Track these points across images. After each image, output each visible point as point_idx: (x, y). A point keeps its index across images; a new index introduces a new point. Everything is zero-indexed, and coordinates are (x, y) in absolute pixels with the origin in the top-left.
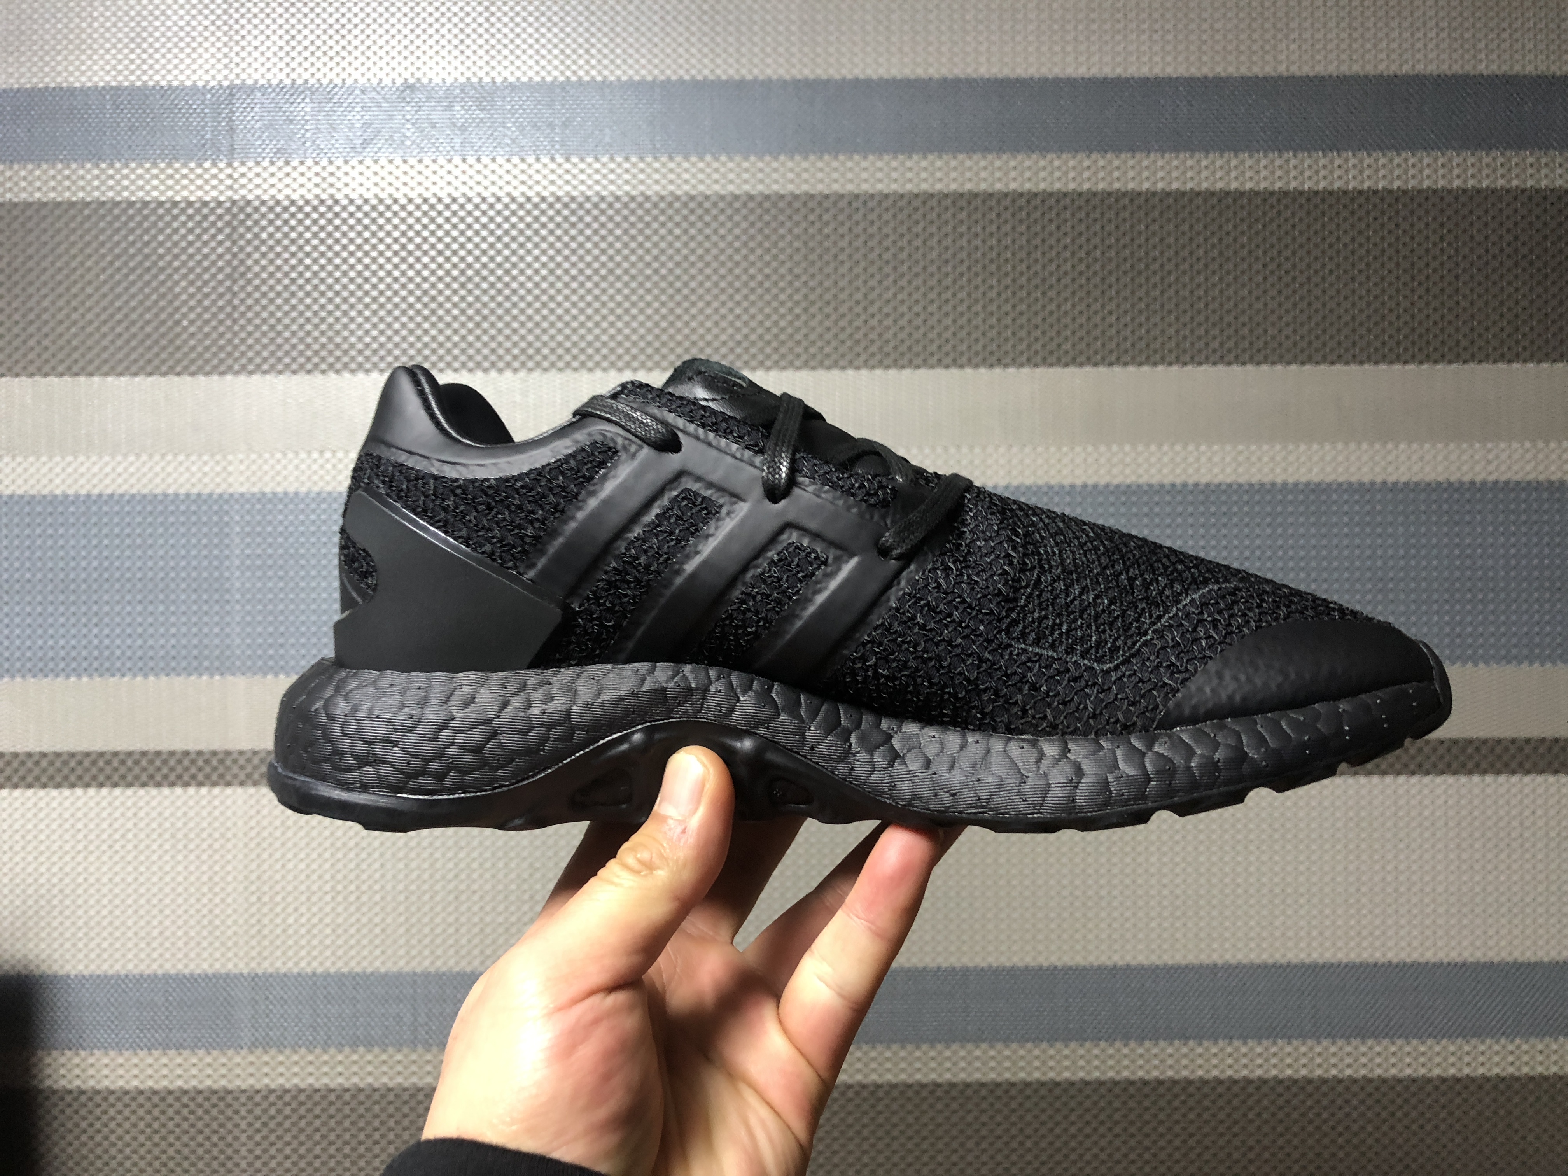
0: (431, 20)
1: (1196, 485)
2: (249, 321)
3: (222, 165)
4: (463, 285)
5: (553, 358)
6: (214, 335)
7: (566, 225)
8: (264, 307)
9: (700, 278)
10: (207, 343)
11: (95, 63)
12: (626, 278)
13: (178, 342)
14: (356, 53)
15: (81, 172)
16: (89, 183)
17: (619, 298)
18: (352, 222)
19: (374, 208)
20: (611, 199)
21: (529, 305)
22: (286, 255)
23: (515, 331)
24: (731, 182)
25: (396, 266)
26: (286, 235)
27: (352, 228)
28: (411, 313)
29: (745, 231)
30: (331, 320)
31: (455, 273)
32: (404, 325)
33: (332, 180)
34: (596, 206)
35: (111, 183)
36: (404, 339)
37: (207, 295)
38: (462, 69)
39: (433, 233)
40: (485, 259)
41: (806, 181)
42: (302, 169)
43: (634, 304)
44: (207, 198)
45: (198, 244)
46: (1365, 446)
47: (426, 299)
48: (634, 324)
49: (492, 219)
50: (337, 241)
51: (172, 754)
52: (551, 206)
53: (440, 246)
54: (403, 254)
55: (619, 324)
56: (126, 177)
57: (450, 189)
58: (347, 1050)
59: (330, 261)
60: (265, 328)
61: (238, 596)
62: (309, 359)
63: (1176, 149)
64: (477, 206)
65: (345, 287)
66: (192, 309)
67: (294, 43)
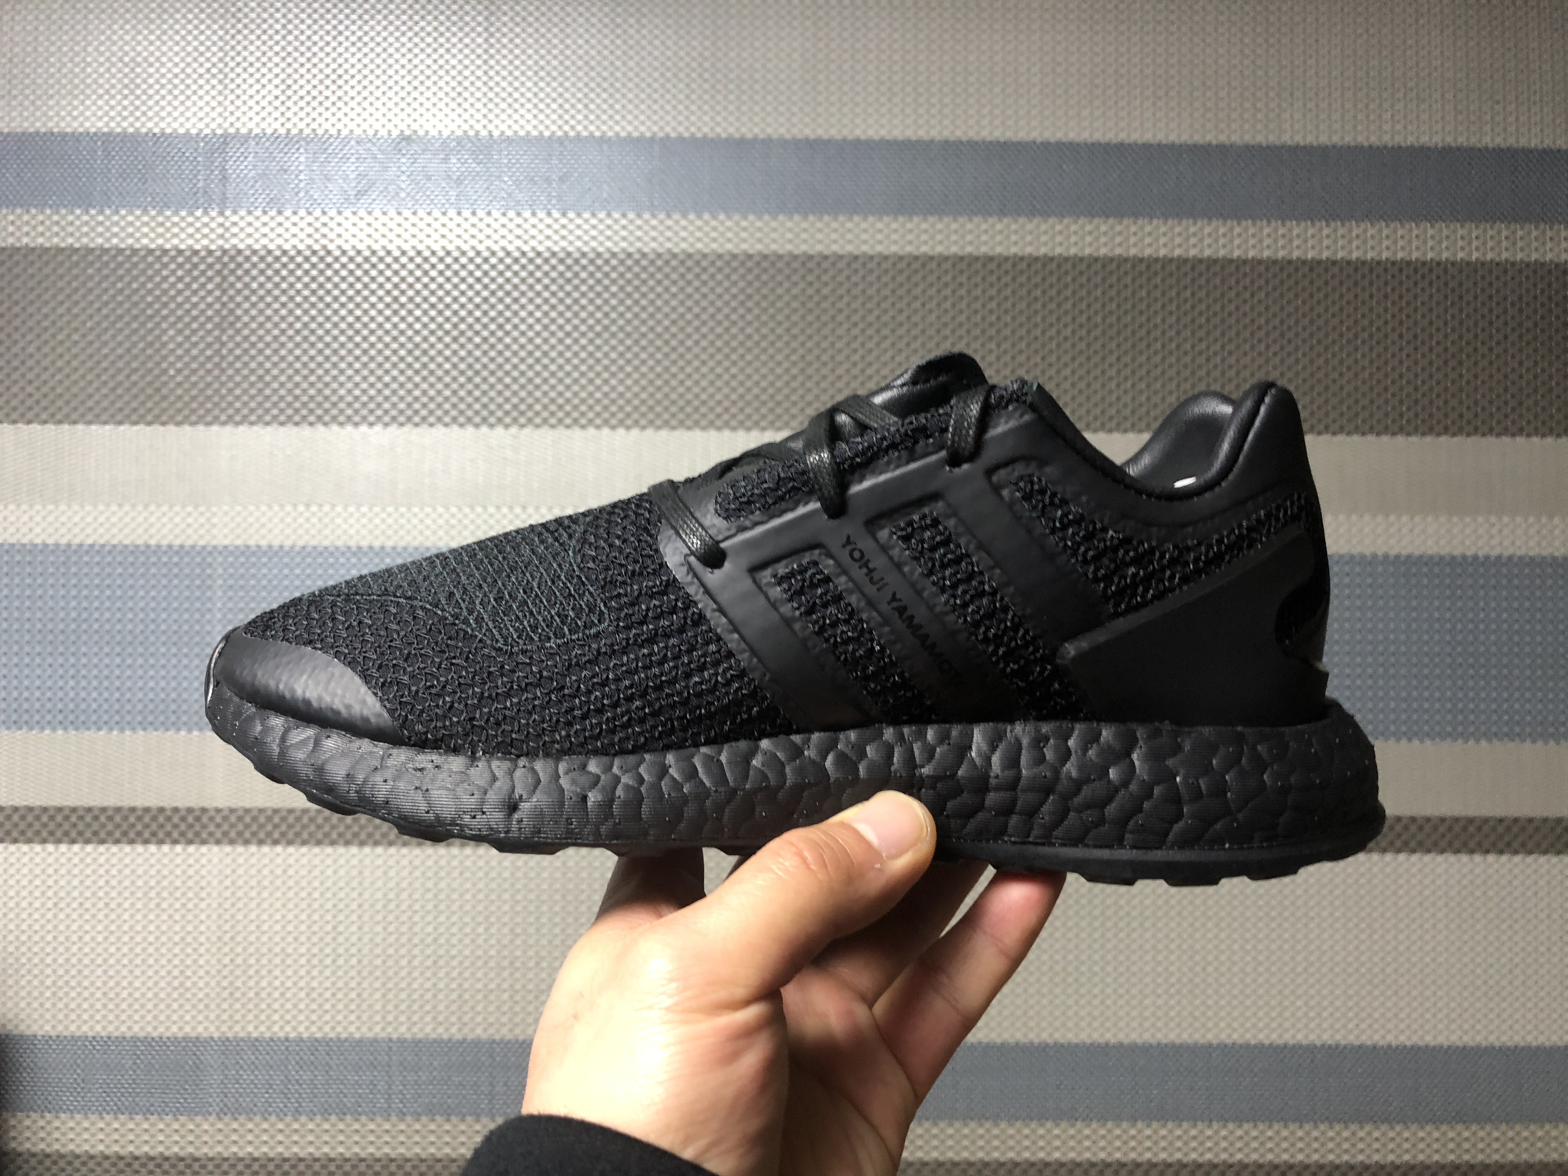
0: (428, 72)
2: (238, 371)
3: (213, 214)
4: (455, 339)
5: (545, 414)
6: (202, 385)
7: (561, 281)
8: (253, 358)
9: (696, 337)
10: (194, 392)
11: (88, 108)
12: (621, 335)
13: (164, 391)
14: (353, 104)
15: (71, 218)
16: (78, 229)
17: (613, 355)
18: (344, 273)
19: (366, 259)
20: (607, 256)
21: (523, 360)
22: (276, 306)
23: (507, 386)
24: (729, 240)
25: (388, 319)
26: (277, 285)
27: (344, 279)
28: (402, 366)
29: (742, 290)
30: (320, 372)
31: (448, 326)
32: (394, 379)
33: (324, 230)
34: (592, 261)
35: (100, 229)
36: (394, 392)
37: (195, 344)
38: (459, 121)
39: (426, 286)
40: (478, 314)
41: (805, 241)
42: (295, 219)
43: (629, 362)
44: (197, 247)
45: (187, 293)
46: (1367, 518)
47: (417, 353)
48: (629, 382)
49: (486, 273)
50: (328, 292)
51: (147, 810)
52: (546, 261)
53: (433, 300)
54: (395, 306)
55: (613, 382)
56: (117, 224)
57: (444, 242)
58: (318, 1118)
59: (321, 312)
60: (253, 378)
62: (297, 411)
63: (1179, 216)
66: (180, 358)
67: (289, 93)
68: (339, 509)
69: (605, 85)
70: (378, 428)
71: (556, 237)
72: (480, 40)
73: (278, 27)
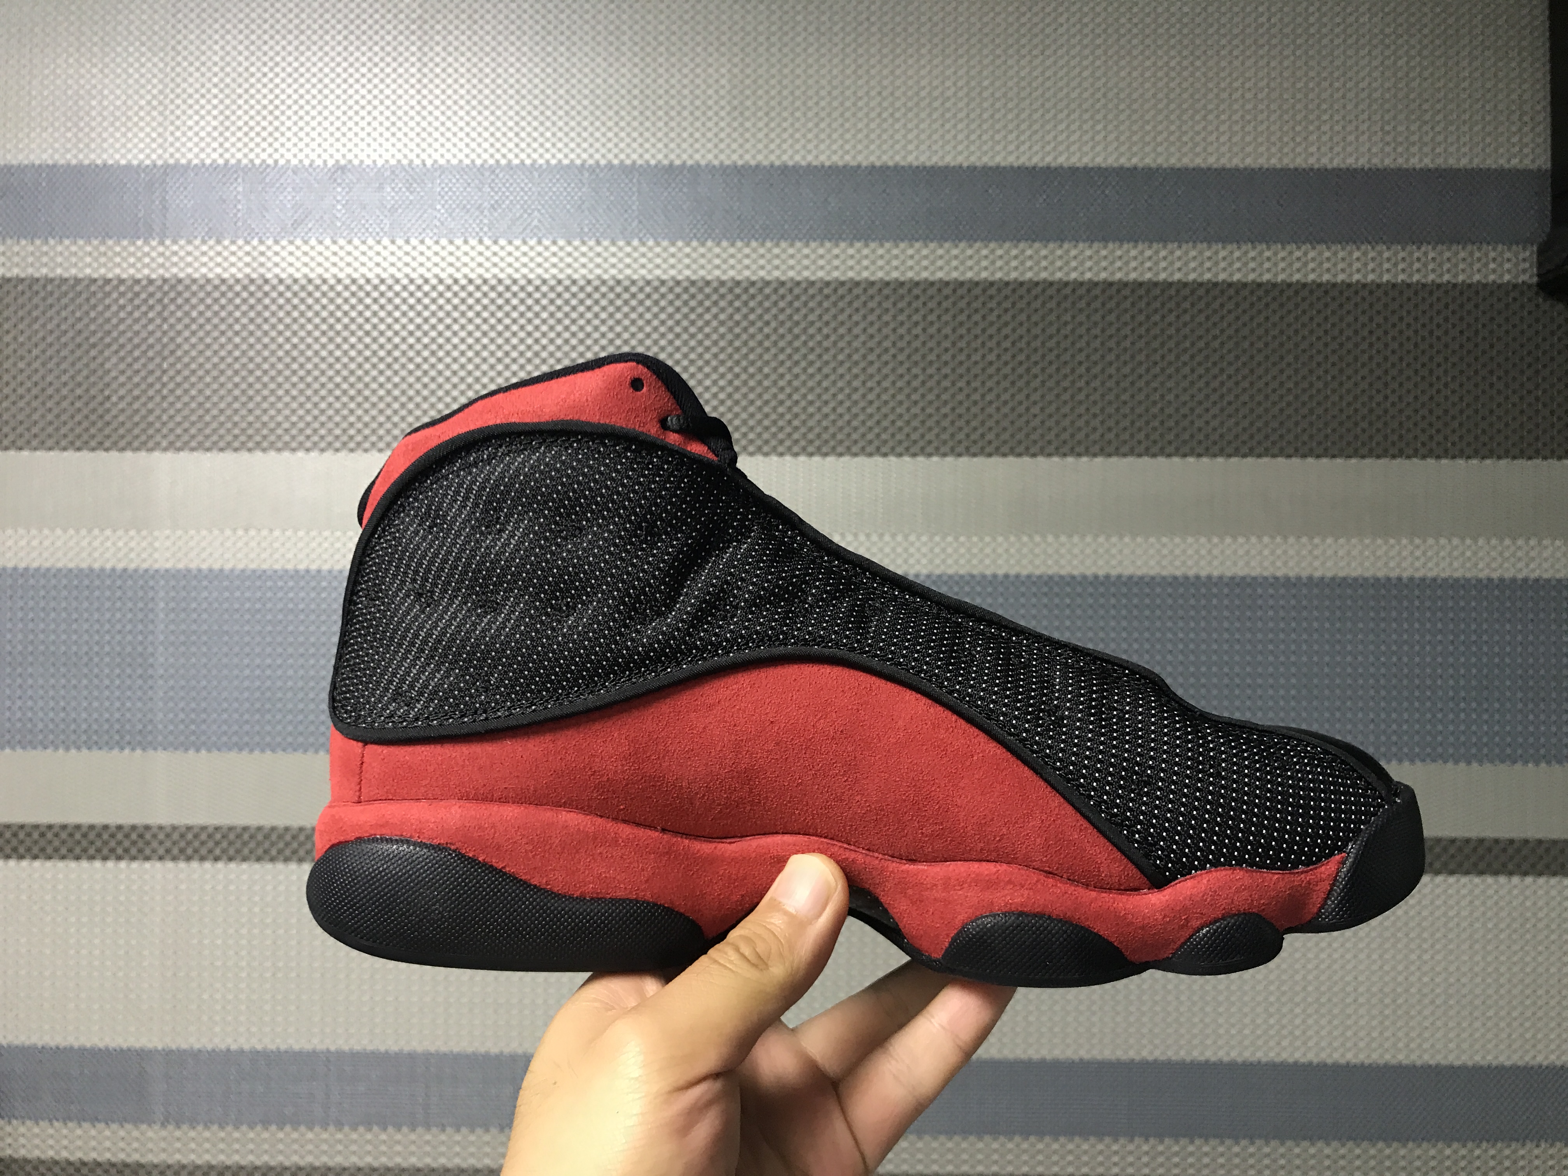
0: (363, 102)
1: (1119, 577)
2: (178, 398)
3: (154, 243)
4: (389, 366)
6: (143, 412)
7: (493, 308)
11: (33, 140)
13: (107, 418)
14: (289, 134)
15: (16, 249)
18: (281, 301)
19: (303, 288)
20: (538, 282)
21: (455, 386)
22: (216, 334)
24: (658, 266)
25: (324, 346)
27: (281, 307)
28: (338, 393)
29: (671, 316)
30: (258, 399)
31: (382, 353)
32: (330, 405)
33: (262, 259)
34: (522, 288)
35: (45, 259)
36: (330, 418)
37: (137, 372)
38: (393, 151)
39: (360, 314)
40: (411, 340)
41: (733, 267)
42: (233, 248)
44: (139, 276)
45: (129, 321)
46: (1291, 540)
47: (352, 379)
49: (419, 301)
50: (266, 320)
51: (92, 827)
52: (478, 288)
53: (368, 327)
54: (331, 334)
56: (60, 254)
57: (378, 270)
58: (259, 1128)
59: (259, 340)
60: (193, 405)
61: (161, 671)
62: (236, 437)
63: (1105, 240)
64: (405, 288)
65: (273, 366)
66: (123, 385)
67: (227, 123)
68: (277, 533)
69: (536, 113)
70: (314, 454)
71: (487, 265)
72: (413, 70)
73: (216, 59)
